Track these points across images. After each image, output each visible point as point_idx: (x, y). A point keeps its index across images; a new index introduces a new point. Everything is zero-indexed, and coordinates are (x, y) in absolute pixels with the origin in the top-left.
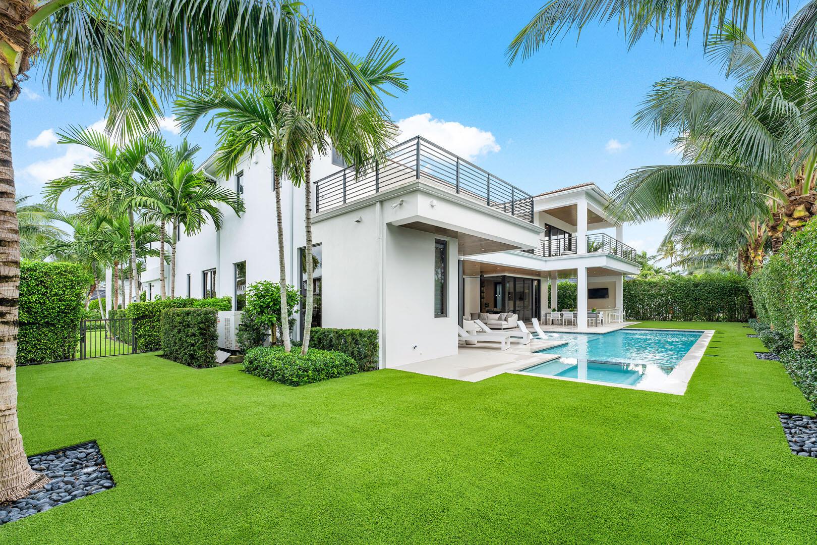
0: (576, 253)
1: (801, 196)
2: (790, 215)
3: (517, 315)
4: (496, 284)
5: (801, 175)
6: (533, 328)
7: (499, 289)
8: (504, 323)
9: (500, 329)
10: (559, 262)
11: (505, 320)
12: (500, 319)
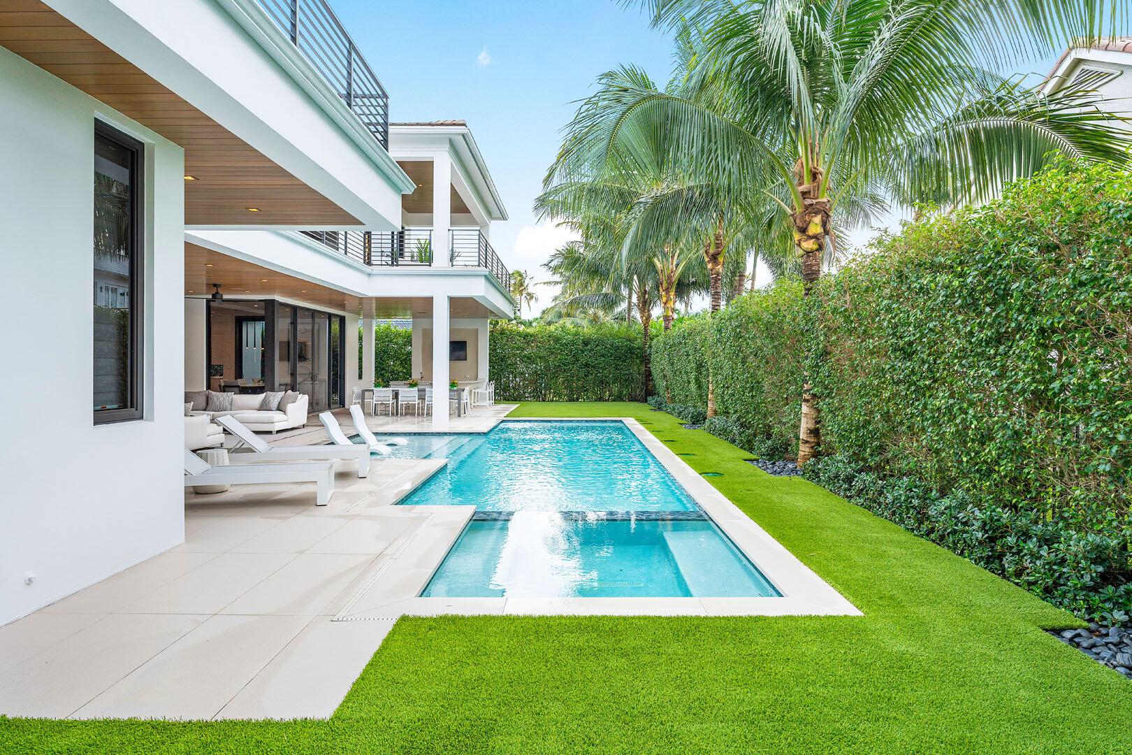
0: (430, 265)
1: (817, 200)
2: (803, 230)
3: (306, 397)
4: (240, 321)
5: (816, 166)
6: (353, 426)
7: (253, 332)
8: (277, 416)
9: (270, 432)
10: (396, 279)
11: (279, 409)
12: (264, 407)
